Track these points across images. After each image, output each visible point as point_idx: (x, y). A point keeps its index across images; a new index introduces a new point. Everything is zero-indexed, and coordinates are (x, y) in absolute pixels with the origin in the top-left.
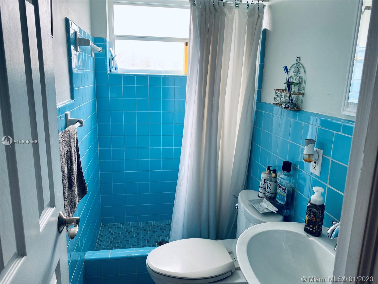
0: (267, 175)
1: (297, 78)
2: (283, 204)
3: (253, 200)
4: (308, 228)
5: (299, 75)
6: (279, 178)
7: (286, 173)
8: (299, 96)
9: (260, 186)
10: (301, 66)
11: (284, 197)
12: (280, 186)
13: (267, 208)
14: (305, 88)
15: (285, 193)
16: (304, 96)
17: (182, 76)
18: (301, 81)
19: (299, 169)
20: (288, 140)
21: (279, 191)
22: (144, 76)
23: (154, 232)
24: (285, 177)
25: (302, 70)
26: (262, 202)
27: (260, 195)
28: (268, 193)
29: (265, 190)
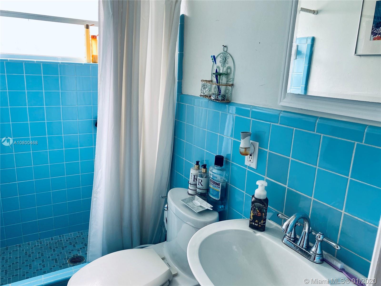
0: (197, 171)
1: (225, 69)
2: (217, 200)
3: (185, 199)
4: (253, 223)
5: (227, 66)
6: (212, 173)
7: (219, 167)
8: (229, 87)
9: (190, 183)
10: (228, 55)
11: (218, 192)
12: (213, 181)
13: (201, 206)
14: (234, 78)
15: (220, 188)
16: (233, 87)
17: (85, 64)
18: (229, 71)
19: (231, 163)
20: (217, 134)
21: (212, 187)
22: (35, 63)
23: (63, 249)
24: (219, 172)
25: (230, 60)
26: (194, 200)
27: (190, 192)
28: (199, 190)
29: (196, 187)
